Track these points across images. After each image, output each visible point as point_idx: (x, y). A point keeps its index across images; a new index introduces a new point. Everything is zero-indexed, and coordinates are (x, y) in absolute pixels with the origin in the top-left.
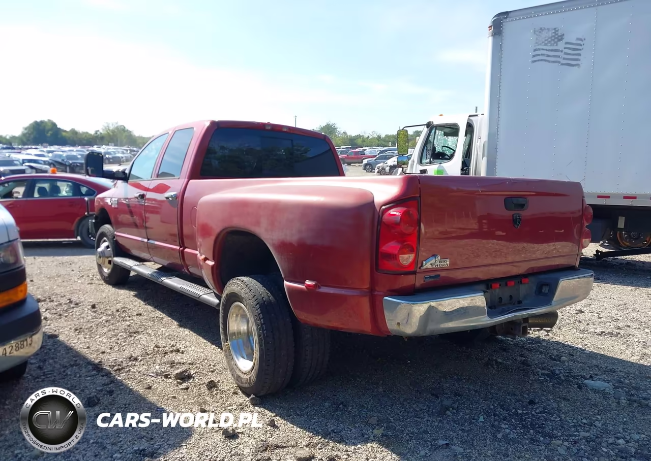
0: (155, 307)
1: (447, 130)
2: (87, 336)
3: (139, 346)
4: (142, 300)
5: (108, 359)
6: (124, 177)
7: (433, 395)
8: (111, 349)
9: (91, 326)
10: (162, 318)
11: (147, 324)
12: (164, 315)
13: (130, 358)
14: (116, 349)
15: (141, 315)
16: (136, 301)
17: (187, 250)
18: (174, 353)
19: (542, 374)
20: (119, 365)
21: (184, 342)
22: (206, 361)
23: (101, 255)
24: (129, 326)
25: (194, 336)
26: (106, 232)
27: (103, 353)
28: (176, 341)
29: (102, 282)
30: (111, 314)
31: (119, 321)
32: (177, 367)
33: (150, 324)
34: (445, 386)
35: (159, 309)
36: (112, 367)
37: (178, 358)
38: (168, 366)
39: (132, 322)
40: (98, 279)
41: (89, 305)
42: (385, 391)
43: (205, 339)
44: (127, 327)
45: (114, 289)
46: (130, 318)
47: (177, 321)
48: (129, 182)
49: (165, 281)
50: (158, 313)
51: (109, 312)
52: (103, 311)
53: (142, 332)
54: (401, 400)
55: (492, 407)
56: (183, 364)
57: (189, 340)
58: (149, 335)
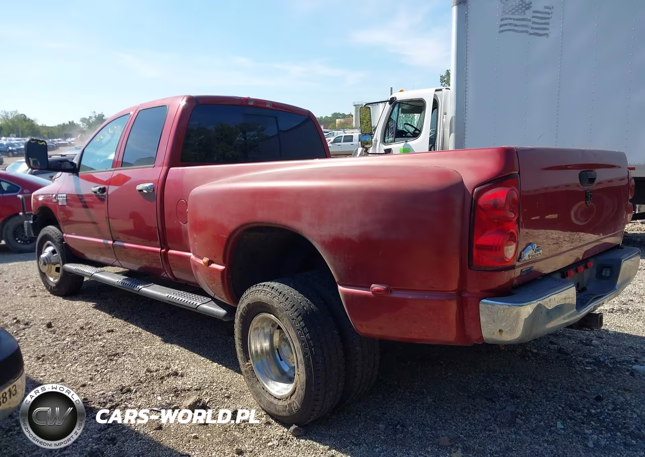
0: (126, 320)
1: (406, 107)
2: (55, 365)
3: (126, 372)
4: (107, 312)
5: (93, 394)
6: (72, 168)
7: (487, 399)
8: (91, 379)
9: (56, 352)
10: (140, 333)
11: (124, 342)
12: (141, 329)
13: (121, 390)
14: (98, 378)
15: (112, 331)
16: (99, 314)
17: (171, 251)
18: (172, 378)
19: (587, 363)
20: (110, 401)
21: (177, 362)
22: (215, 384)
23: (46, 262)
24: (103, 347)
25: (186, 353)
26: (51, 234)
27: (84, 386)
28: (168, 362)
29: (48, 293)
30: (75, 332)
31: (88, 342)
32: (183, 395)
33: (128, 341)
34: (495, 388)
35: (132, 323)
36: (103, 404)
37: (179, 383)
38: (172, 395)
39: (105, 341)
40: (41, 290)
41: (42, 324)
42: (435, 401)
43: (202, 355)
44: (101, 348)
45: (65, 301)
46: (102, 337)
47: (160, 336)
48: (80, 175)
49: (143, 289)
50: (132, 328)
51: (72, 331)
52: (63, 330)
53: (123, 353)
54: (459, 410)
55: (560, 408)
56: (189, 390)
57: (183, 358)
58: (133, 356)
